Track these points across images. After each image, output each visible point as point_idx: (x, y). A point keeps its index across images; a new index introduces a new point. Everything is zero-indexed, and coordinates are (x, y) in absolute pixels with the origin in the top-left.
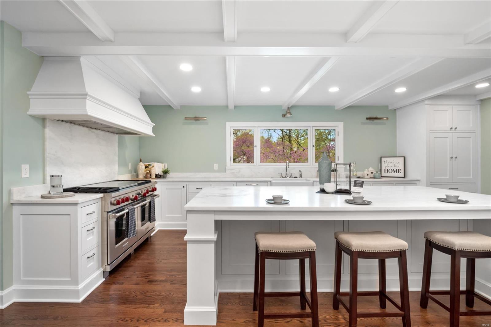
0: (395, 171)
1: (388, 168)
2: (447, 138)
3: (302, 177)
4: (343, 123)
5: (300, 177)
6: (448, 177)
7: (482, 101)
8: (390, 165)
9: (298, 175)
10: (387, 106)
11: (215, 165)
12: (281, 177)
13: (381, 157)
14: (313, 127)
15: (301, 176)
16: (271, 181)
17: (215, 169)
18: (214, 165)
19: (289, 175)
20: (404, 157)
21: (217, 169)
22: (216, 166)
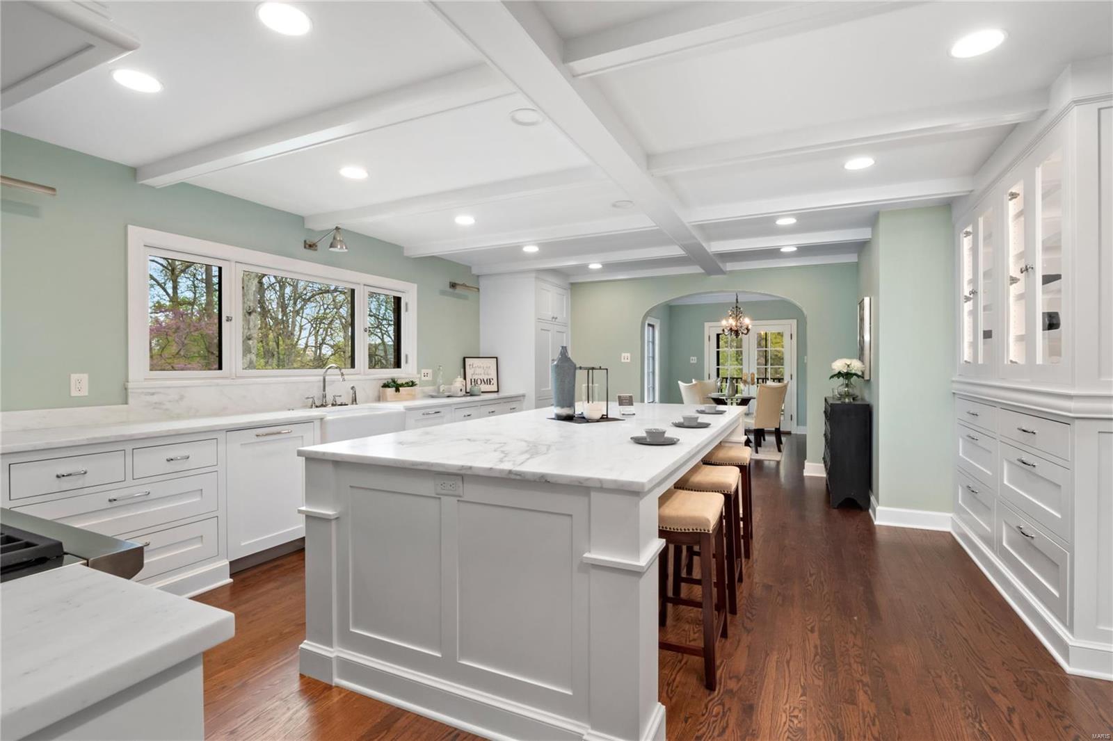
0: (485, 380)
1: (476, 377)
2: (548, 331)
3: (357, 402)
4: (416, 286)
5: (353, 404)
6: (550, 388)
7: (572, 284)
8: (478, 371)
9: (346, 398)
10: (469, 268)
11: (74, 377)
12: (311, 407)
13: (464, 359)
14: (365, 285)
15: (354, 401)
16: (322, 419)
17: (74, 393)
18: (70, 376)
19: (329, 399)
20: (497, 358)
21: (85, 392)
22: (80, 384)
